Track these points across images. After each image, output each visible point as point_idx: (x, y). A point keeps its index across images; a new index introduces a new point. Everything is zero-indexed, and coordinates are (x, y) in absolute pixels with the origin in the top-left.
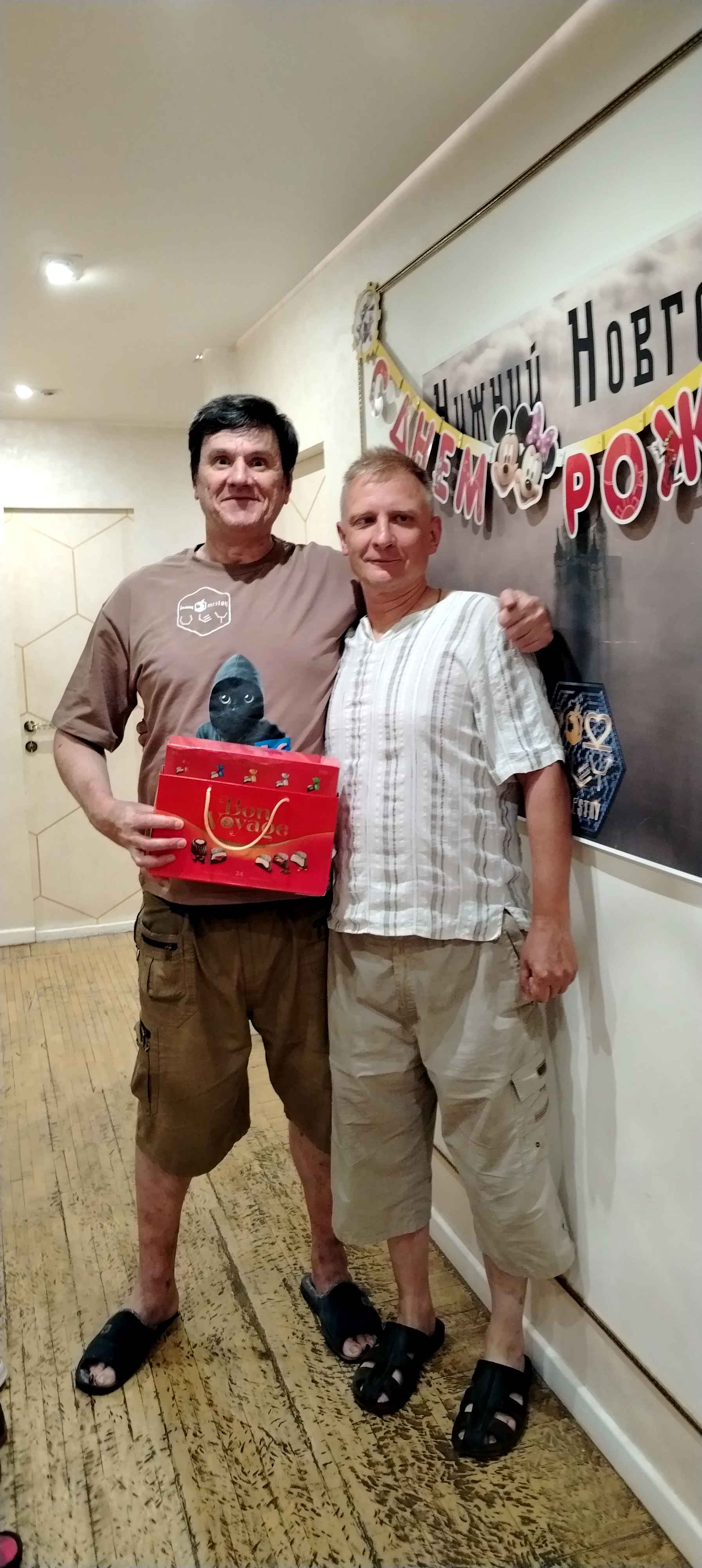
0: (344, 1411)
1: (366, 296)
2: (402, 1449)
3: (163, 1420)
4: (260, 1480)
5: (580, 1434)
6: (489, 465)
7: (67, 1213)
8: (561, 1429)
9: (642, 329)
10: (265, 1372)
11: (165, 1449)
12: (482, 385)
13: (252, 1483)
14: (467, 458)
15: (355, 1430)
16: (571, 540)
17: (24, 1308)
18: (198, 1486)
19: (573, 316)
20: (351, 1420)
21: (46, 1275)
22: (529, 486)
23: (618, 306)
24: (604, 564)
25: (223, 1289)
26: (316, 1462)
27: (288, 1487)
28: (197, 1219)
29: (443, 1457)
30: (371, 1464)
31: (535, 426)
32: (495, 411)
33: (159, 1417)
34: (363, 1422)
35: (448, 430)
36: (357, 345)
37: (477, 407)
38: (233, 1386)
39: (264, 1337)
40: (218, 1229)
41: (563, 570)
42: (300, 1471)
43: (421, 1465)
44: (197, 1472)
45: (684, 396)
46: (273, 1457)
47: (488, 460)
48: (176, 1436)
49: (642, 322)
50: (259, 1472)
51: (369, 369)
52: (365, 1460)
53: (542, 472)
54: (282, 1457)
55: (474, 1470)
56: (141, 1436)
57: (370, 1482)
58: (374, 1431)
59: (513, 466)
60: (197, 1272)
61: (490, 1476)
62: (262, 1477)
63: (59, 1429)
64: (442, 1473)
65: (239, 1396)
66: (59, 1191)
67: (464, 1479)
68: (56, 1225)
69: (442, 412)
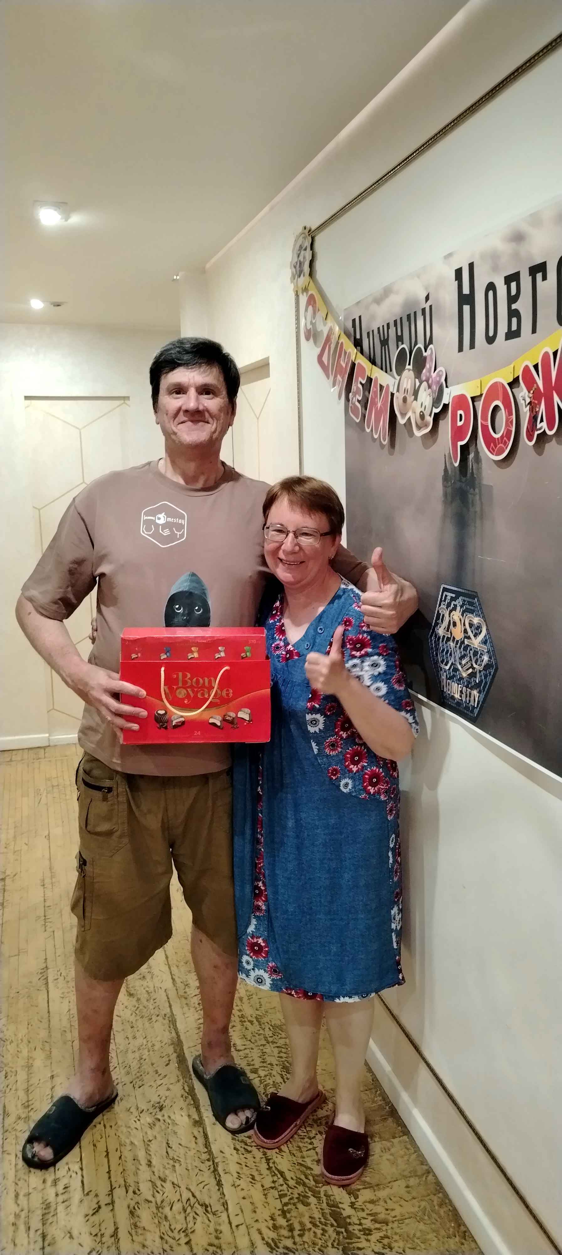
0: (257, 1178)
1: (301, 238)
2: (302, 1215)
3: (110, 1178)
4: (183, 1237)
5: (451, 1209)
6: (392, 395)
7: (51, 985)
8: (435, 1203)
9: (514, 292)
10: (196, 1138)
11: (109, 1204)
12: (388, 325)
13: (177, 1239)
14: (376, 386)
15: (265, 1195)
16: (455, 467)
17: (8, 1071)
18: (132, 1240)
19: (459, 273)
20: (263, 1186)
21: (29, 1042)
22: (422, 416)
23: (495, 268)
24: (480, 490)
25: (169, 1060)
26: (230, 1223)
27: (206, 1246)
28: (154, 997)
29: (335, 1224)
30: (275, 1228)
31: (428, 366)
32: (398, 348)
33: (107, 1174)
34: (272, 1188)
35: (362, 361)
36: (294, 279)
37: (384, 342)
38: (169, 1149)
39: (199, 1106)
40: (170, 1006)
41: (449, 490)
42: (216, 1231)
43: (316, 1230)
44: (133, 1227)
45: (546, 355)
46: (196, 1216)
47: (391, 390)
48: (119, 1193)
49: (513, 285)
50: (183, 1230)
51: (303, 299)
52: (271, 1223)
53: (433, 406)
54: (203, 1217)
55: (359, 1238)
56: (91, 1191)
57: (273, 1245)
58: (281, 1196)
59: (410, 398)
60: (150, 1045)
61: (373, 1244)
62: (185, 1234)
63: (26, 1181)
64: (333, 1239)
65: (173, 1159)
66: (46, 967)
67: (351, 1246)
68: (43, 996)
69: (358, 343)
